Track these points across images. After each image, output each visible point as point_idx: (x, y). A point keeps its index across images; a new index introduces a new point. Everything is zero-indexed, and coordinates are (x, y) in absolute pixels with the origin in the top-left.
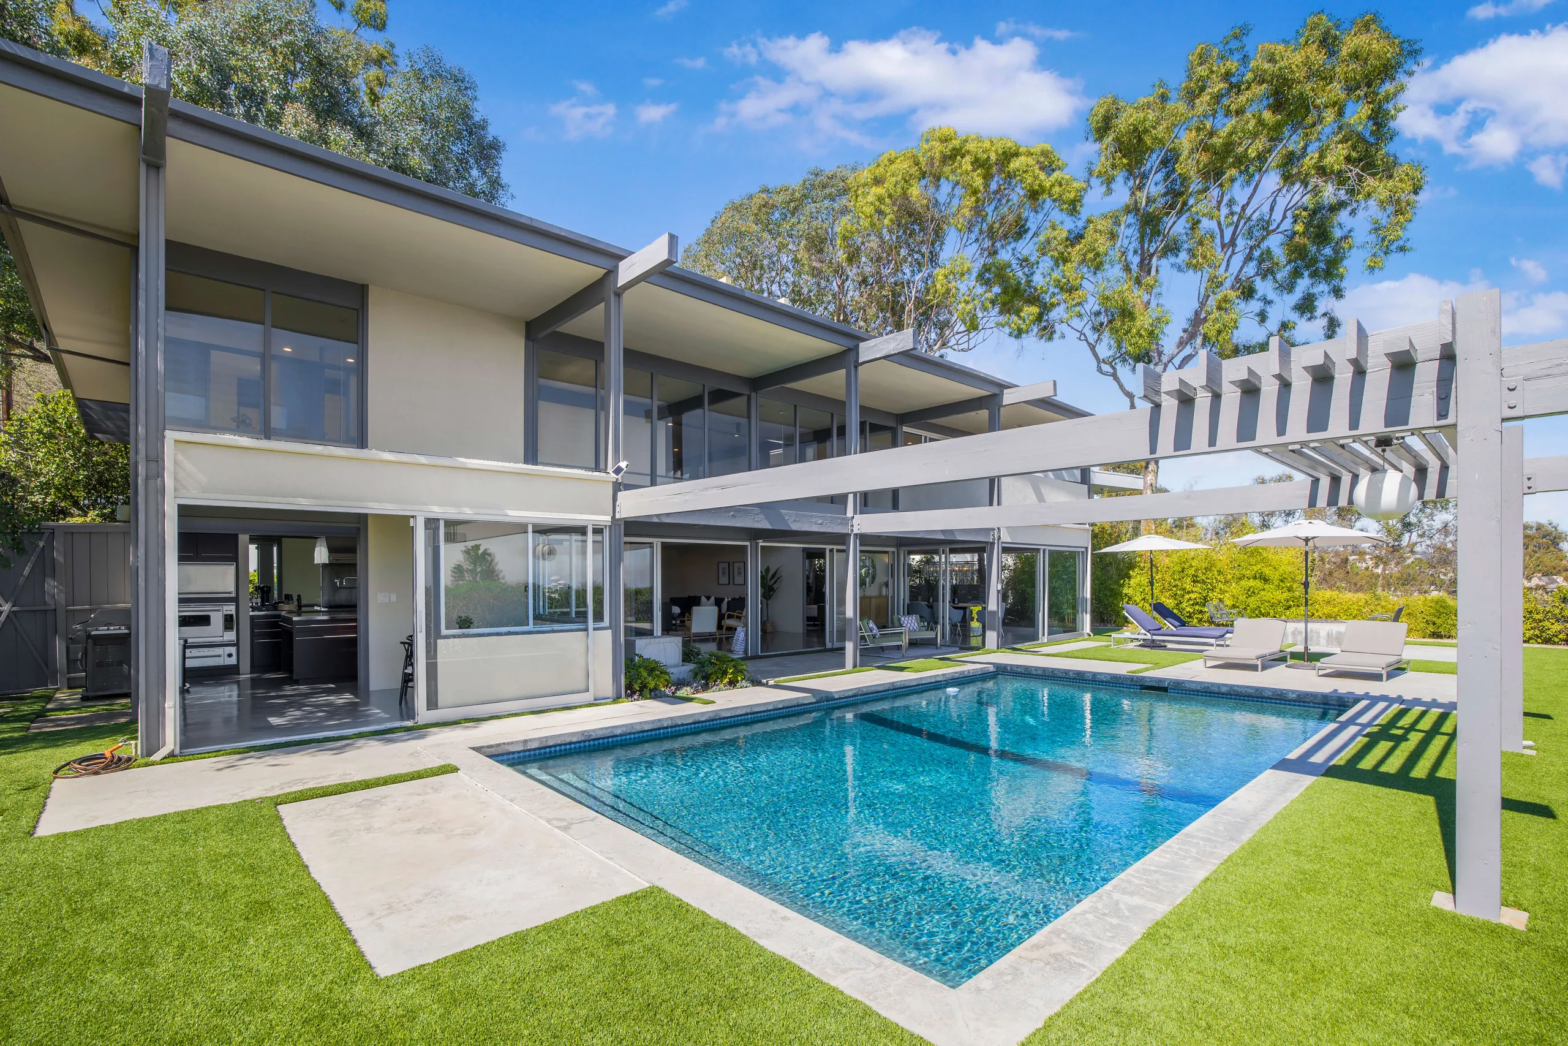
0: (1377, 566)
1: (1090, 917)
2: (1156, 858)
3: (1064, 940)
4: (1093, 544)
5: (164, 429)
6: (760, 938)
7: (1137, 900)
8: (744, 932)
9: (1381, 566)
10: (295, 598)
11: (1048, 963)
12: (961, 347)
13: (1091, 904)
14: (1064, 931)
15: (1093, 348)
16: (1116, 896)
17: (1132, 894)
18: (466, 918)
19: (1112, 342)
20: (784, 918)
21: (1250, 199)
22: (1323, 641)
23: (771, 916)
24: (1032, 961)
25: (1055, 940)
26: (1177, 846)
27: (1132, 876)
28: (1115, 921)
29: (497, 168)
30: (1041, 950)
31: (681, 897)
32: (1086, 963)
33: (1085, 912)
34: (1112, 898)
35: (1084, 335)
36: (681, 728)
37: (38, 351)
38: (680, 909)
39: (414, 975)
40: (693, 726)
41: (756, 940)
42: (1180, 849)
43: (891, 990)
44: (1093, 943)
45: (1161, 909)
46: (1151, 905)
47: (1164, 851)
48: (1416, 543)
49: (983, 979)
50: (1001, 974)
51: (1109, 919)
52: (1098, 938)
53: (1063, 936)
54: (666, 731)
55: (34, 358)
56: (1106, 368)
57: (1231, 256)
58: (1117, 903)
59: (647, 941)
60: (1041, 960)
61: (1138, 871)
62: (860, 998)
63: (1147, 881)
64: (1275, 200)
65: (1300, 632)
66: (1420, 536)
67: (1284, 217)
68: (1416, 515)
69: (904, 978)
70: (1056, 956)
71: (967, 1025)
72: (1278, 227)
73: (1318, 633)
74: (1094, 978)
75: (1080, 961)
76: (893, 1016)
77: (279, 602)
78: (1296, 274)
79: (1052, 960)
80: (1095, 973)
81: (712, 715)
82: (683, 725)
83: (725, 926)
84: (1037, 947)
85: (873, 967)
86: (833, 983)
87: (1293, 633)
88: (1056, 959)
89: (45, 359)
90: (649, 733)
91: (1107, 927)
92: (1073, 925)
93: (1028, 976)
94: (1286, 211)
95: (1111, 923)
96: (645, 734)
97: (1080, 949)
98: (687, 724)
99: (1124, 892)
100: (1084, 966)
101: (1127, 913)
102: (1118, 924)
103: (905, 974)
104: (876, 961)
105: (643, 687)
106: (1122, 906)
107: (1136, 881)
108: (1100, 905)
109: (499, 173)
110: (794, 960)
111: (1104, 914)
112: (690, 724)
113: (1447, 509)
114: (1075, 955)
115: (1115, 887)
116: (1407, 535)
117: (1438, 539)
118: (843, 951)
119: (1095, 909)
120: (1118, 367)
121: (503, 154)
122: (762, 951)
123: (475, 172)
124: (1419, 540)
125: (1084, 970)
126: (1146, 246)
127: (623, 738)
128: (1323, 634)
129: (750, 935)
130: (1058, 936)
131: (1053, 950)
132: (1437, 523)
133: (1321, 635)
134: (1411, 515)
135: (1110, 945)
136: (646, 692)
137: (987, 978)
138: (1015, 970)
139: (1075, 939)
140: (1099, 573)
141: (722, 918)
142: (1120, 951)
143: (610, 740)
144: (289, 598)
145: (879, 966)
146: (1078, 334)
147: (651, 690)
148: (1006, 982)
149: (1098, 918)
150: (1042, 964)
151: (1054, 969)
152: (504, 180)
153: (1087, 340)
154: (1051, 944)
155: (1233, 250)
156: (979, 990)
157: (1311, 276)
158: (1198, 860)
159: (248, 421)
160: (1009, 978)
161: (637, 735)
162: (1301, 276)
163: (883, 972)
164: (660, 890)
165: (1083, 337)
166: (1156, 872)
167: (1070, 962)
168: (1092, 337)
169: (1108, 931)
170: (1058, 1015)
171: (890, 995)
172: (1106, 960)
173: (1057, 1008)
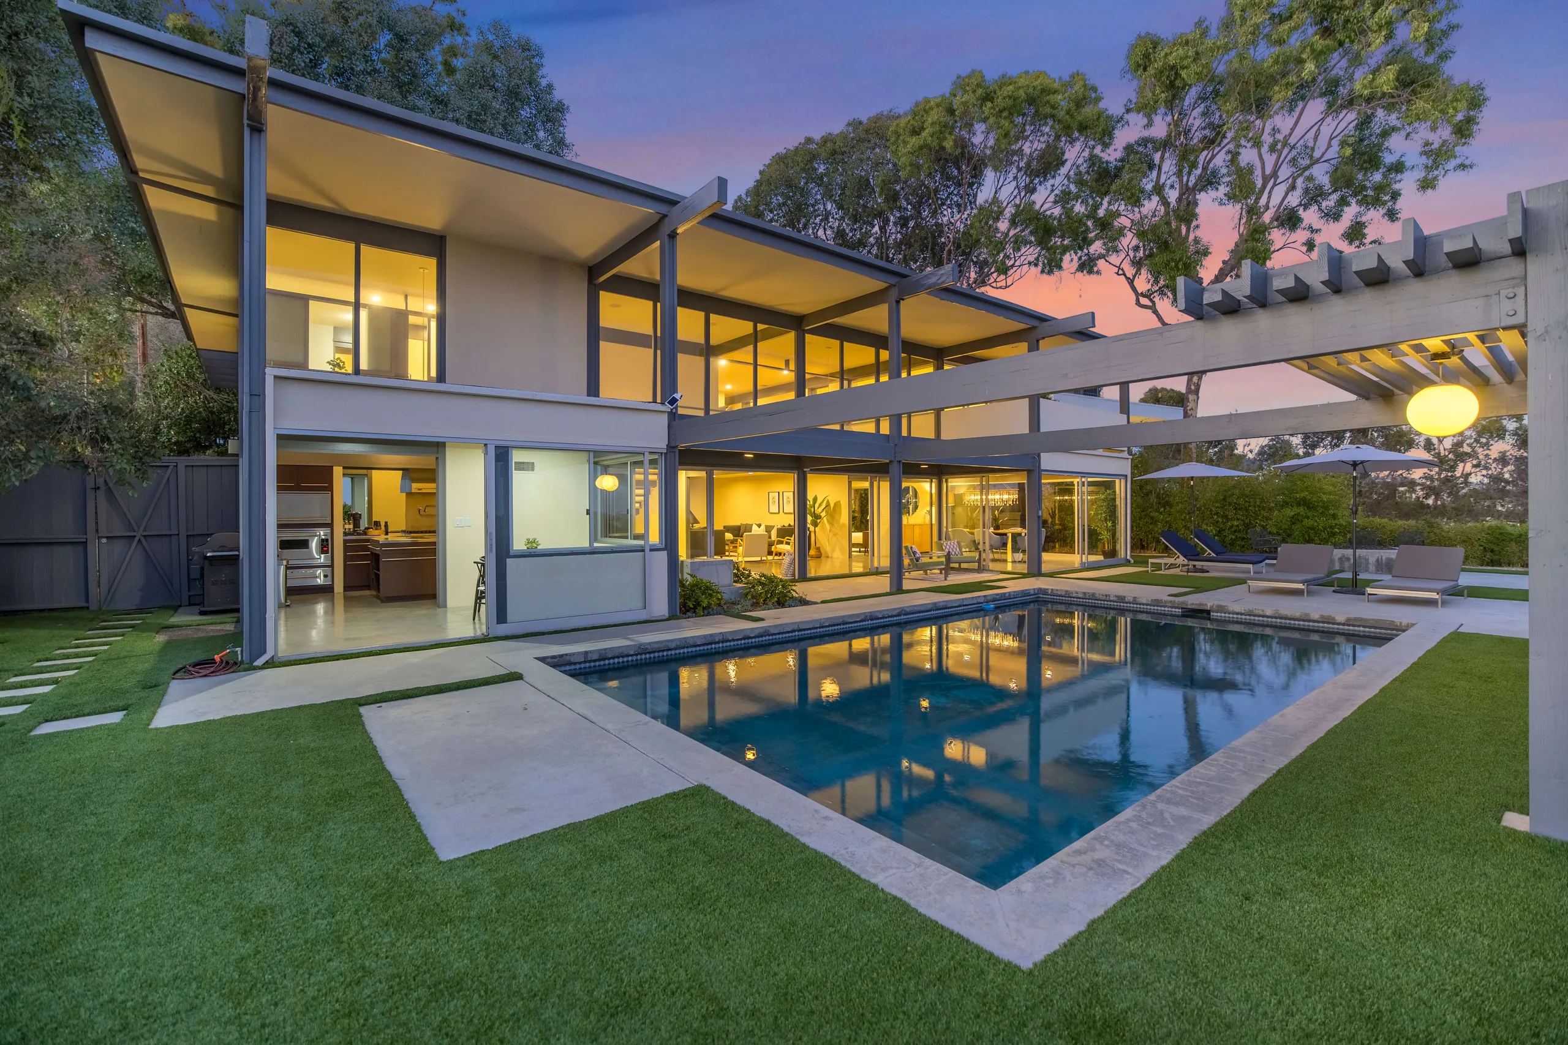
0: (1427, 497)
1: (1133, 825)
2: (1202, 771)
3: (1107, 846)
4: (1132, 473)
5: (265, 367)
6: (802, 835)
7: (1182, 811)
8: (786, 829)
9: (1433, 497)
10: (383, 524)
11: (1091, 869)
12: (999, 285)
13: (1134, 813)
14: (1107, 838)
15: (1131, 282)
16: (1161, 806)
17: (1177, 804)
18: (524, 810)
19: (1150, 276)
20: (826, 818)
21: (1292, 130)
22: (1372, 568)
23: (813, 815)
24: (1074, 866)
25: (1098, 846)
26: (1224, 760)
27: (1177, 787)
28: (1160, 830)
29: (561, 129)
30: (1083, 856)
31: (726, 795)
32: (1130, 870)
33: (1129, 820)
34: (1156, 808)
35: (1122, 270)
36: (732, 643)
37: (165, 308)
38: (726, 806)
39: (474, 860)
40: (743, 642)
41: (798, 837)
42: (1226, 762)
43: (930, 889)
44: (1138, 851)
45: (1208, 820)
46: (1195, 815)
47: (1209, 764)
48: (1470, 474)
49: (1025, 882)
50: (1042, 878)
51: (1154, 828)
52: (1142, 845)
53: (1106, 843)
54: (717, 646)
55: (162, 315)
56: (1144, 301)
57: (1273, 188)
58: (1162, 813)
59: (693, 836)
60: (1083, 865)
61: (1182, 782)
62: (899, 895)
63: (1192, 792)
64: (1319, 129)
65: (1348, 559)
66: (1474, 466)
67: (1329, 146)
68: (1469, 445)
69: (944, 878)
70: (1100, 863)
71: (1008, 926)
72: (1322, 157)
73: (1367, 560)
74: (1138, 885)
75: (1123, 867)
76: (933, 914)
77: (368, 528)
78: (1343, 202)
79: (1094, 866)
80: (1140, 879)
81: (761, 631)
82: (734, 640)
83: (768, 822)
84: (1079, 852)
85: (913, 867)
86: (873, 881)
87: (1341, 559)
88: (1099, 865)
89: (171, 315)
90: (702, 648)
91: (1152, 836)
92: (1117, 833)
93: (1070, 881)
94: (1331, 139)
95: (1156, 832)
96: (698, 649)
97: (1123, 856)
98: (737, 640)
99: (1169, 802)
100: (1128, 873)
101: (1172, 823)
102: (1163, 833)
103: (945, 874)
104: (917, 861)
105: (698, 604)
106: (1167, 815)
107: (1181, 792)
108: (1144, 815)
109: (564, 133)
110: (835, 858)
111: (1148, 823)
112: (741, 639)
113: (1503, 438)
114: (1119, 862)
115: (1159, 797)
116: (1461, 465)
117: (1495, 469)
118: (884, 851)
119: (1138, 818)
120: (1156, 300)
121: (568, 116)
122: (805, 847)
123: (541, 134)
124: (1473, 470)
125: (1129, 877)
126: (1185, 179)
127: (677, 651)
128: (1372, 560)
129: (792, 833)
130: (1101, 843)
131: (1097, 855)
132: (1494, 453)
133: (1370, 561)
134: (1465, 445)
135: (1154, 853)
136: (699, 610)
137: (1028, 881)
138: (1057, 875)
139: (1119, 846)
140: (1139, 500)
141: (766, 816)
142: (1166, 858)
143: (665, 653)
144: (377, 524)
145: (919, 865)
146: (1116, 270)
147: (704, 608)
148: (1048, 885)
149: (1142, 826)
150: (1084, 869)
151: (1097, 874)
152: (569, 140)
153: (1124, 274)
154: (1093, 850)
155: (1275, 182)
156: (1020, 892)
157: (1359, 203)
158: (1245, 773)
159: (341, 364)
160: (1051, 881)
161: (690, 650)
162: (1348, 204)
163: (923, 872)
164: (708, 788)
165: (1121, 272)
166: (1200, 783)
167: (1113, 868)
168: (1130, 271)
169: (1153, 839)
170: (1102, 919)
171: (930, 893)
172: (1151, 867)
173: (1100, 912)
